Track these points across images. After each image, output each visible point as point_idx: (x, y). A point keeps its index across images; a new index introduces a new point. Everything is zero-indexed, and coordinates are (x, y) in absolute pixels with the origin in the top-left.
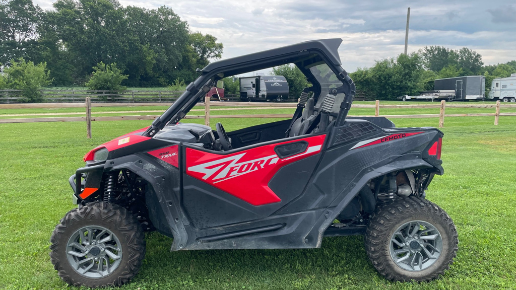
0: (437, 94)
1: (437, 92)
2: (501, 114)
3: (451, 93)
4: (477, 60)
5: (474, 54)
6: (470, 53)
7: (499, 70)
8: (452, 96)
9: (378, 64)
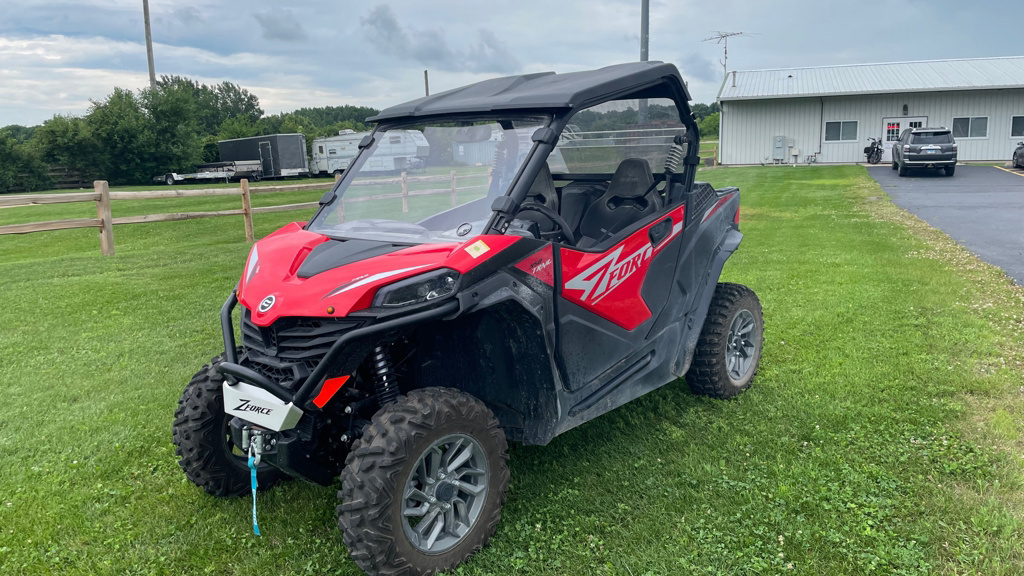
0: (230, 168)
1: (231, 165)
2: (411, 193)
3: (254, 165)
4: (252, 106)
5: (246, 95)
6: (237, 93)
7: (291, 125)
8: (258, 171)
9: (99, 108)
